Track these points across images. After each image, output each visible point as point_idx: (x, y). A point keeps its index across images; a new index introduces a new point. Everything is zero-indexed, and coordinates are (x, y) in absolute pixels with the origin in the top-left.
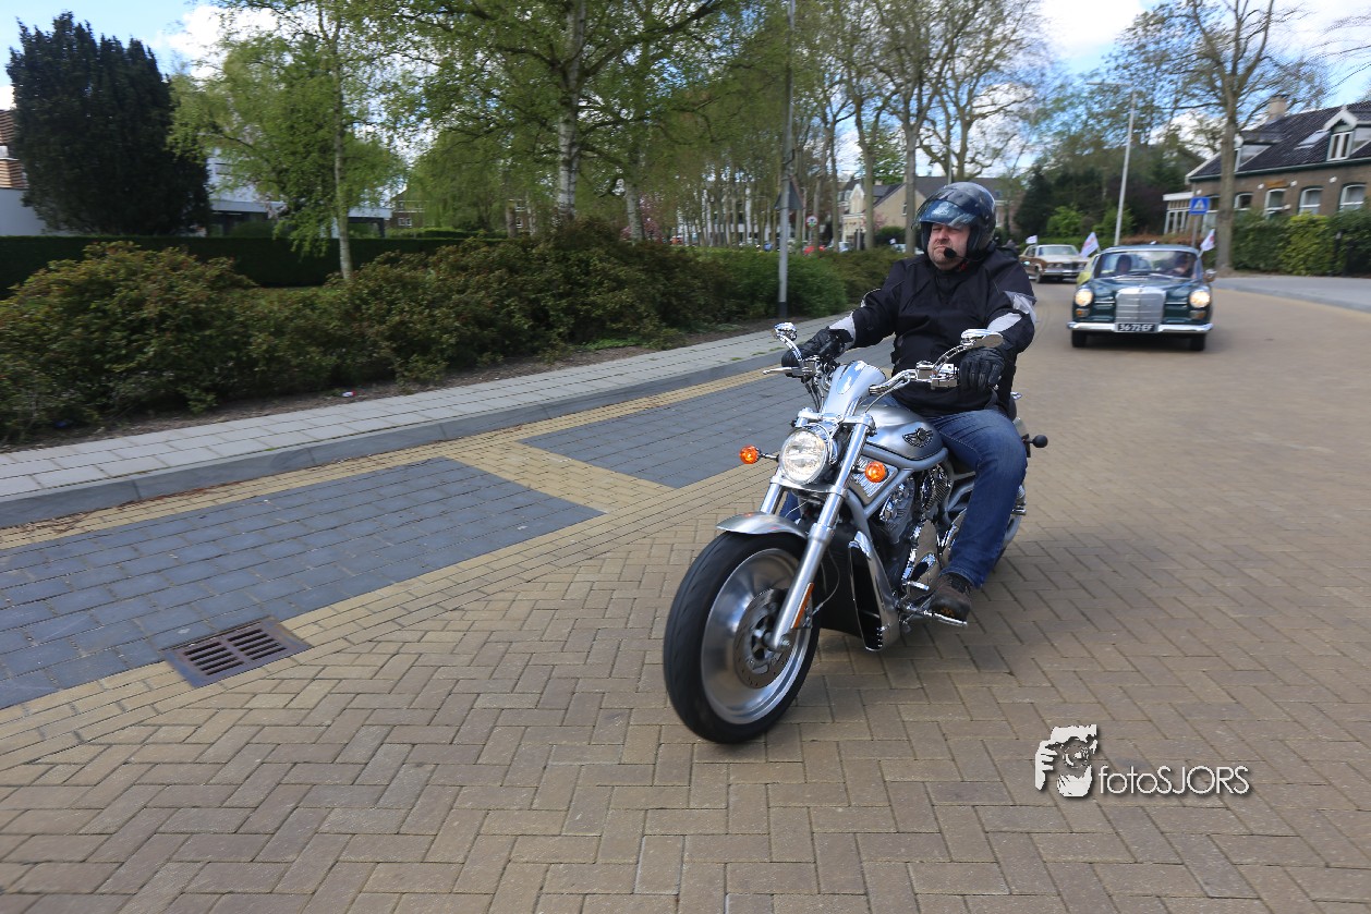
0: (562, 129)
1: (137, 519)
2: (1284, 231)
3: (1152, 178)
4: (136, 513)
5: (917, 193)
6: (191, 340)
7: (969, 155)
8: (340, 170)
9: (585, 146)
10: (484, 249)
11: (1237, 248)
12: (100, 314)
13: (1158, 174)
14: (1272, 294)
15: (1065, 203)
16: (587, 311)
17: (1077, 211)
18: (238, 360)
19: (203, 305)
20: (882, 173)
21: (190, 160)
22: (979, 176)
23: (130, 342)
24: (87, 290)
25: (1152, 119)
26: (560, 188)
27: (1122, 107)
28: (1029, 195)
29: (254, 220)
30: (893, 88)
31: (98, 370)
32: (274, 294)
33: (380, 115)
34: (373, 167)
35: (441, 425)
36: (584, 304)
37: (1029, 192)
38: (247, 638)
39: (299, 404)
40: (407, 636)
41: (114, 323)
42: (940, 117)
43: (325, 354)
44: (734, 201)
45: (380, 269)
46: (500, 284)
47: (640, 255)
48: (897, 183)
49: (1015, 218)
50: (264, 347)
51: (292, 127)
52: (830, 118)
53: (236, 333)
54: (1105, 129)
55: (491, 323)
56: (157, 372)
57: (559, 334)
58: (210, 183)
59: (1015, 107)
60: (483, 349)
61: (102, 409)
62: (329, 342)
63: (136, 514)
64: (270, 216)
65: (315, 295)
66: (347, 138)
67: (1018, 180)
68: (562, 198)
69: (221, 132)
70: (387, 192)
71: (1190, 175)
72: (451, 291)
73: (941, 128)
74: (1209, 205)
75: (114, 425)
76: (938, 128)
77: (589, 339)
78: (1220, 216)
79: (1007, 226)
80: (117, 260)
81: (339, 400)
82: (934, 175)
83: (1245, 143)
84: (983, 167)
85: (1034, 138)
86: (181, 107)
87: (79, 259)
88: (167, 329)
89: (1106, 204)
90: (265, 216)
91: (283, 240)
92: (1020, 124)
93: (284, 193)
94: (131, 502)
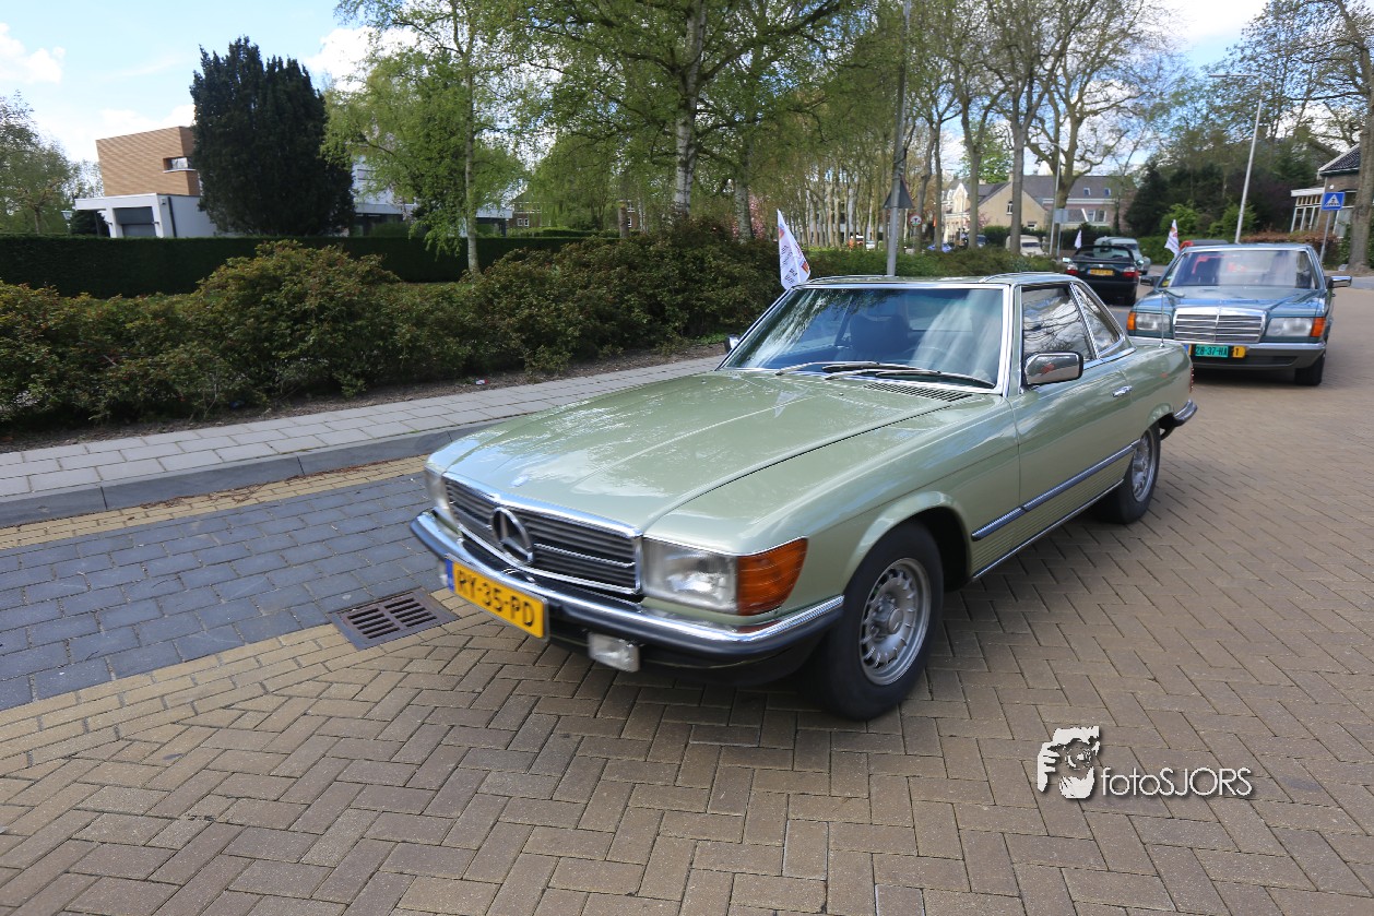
0: (680, 131)
1: (301, 493)
3: (1279, 173)
4: (299, 487)
5: (1023, 190)
6: (345, 330)
7: (1078, 152)
8: (470, 173)
9: (700, 148)
10: (607, 246)
12: (269, 306)
13: (1284, 169)
15: (1183, 201)
16: (700, 306)
17: (1194, 208)
18: (384, 349)
19: (356, 298)
20: (987, 174)
21: (338, 167)
22: (1089, 174)
23: (293, 331)
24: (258, 284)
25: (1280, 111)
26: (677, 189)
27: (1248, 100)
28: (1142, 193)
30: (1002, 86)
31: (266, 357)
32: (417, 288)
33: (508, 122)
34: (499, 170)
36: (698, 299)
37: (1141, 190)
38: (400, 607)
39: (438, 390)
41: (281, 314)
43: (460, 344)
44: (836, 201)
45: (512, 265)
46: (621, 279)
47: (752, 253)
48: (1003, 182)
49: (1125, 217)
50: (408, 337)
51: (428, 135)
52: (936, 118)
53: (383, 324)
54: (1227, 124)
55: (611, 317)
56: (315, 360)
57: (675, 328)
58: (354, 188)
59: (1129, 104)
60: (603, 342)
61: (269, 391)
62: (464, 333)
63: (301, 488)
64: (405, 218)
65: (452, 289)
66: (476, 144)
67: (1130, 179)
68: (678, 198)
69: (366, 141)
70: (508, 194)
71: (1321, 169)
72: (574, 286)
73: (1049, 125)
74: (1344, 200)
75: (278, 406)
76: (1047, 126)
77: (702, 333)
78: (1355, 212)
79: (1117, 225)
80: (283, 257)
81: (472, 388)
82: (1040, 173)
84: (1092, 164)
85: (1149, 135)
86: (332, 119)
87: (252, 256)
88: (325, 320)
89: (1227, 201)
90: (400, 217)
91: (418, 241)
92: (1134, 121)
93: (419, 197)
94: (296, 477)
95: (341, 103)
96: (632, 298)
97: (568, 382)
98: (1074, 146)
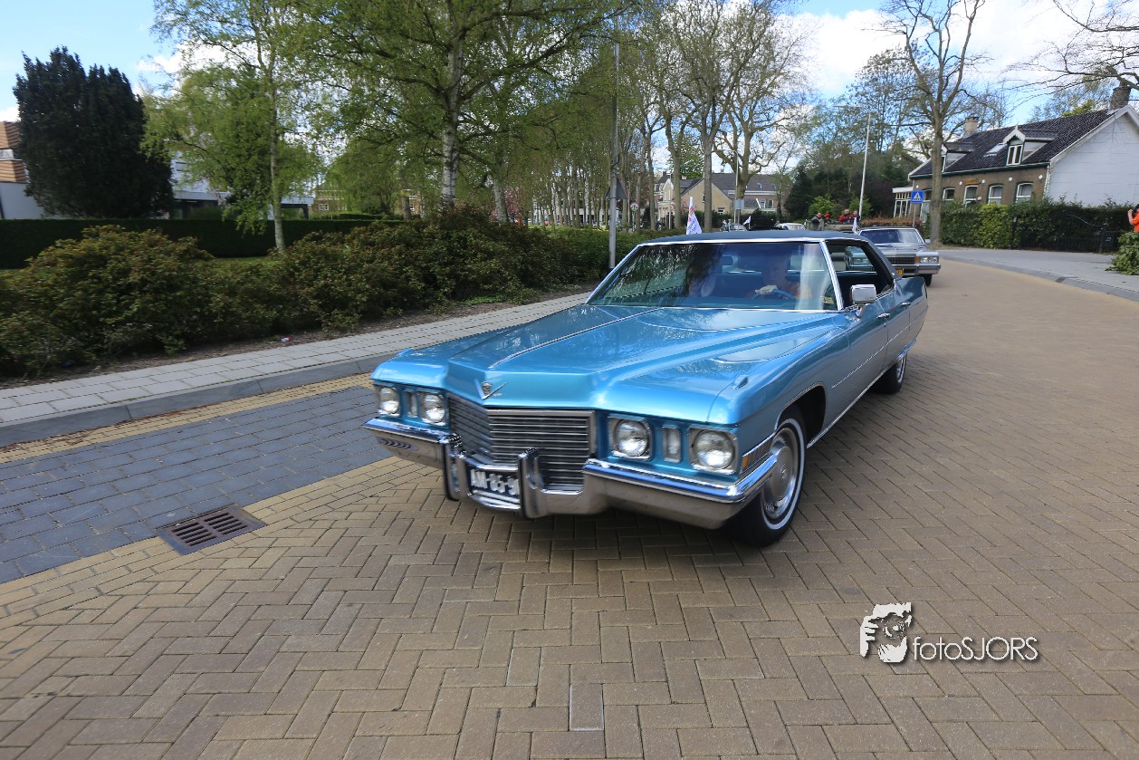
0: (446, 139)
1: (130, 434)
2: (977, 216)
3: (884, 176)
4: (126, 430)
5: (713, 185)
6: (166, 299)
7: (751, 157)
8: (274, 168)
9: (462, 150)
10: (387, 229)
11: (945, 228)
12: (95, 280)
13: (888, 173)
14: (968, 262)
15: (822, 194)
16: (465, 275)
17: (831, 199)
18: (201, 315)
19: (175, 273)
20: (688, 172)
21: (158, 161)
22: (759, 173)
23: (119, 301)
24: (85, 262)
25: (884, 132)
26: (445, 184)
27: (861, 124)
28: (795, 188)
29: (207, 206)
30: (693, 107)
31: (94, 322)
32: (228, 263)
33: (306, 127)
34: (300, 166)
35: (357, 362)
36: (463, 270)
37: (795, 186)
38: (217, 519)
39: (248, 347)
40: (336, 515)
41: (107, 287)
42: (729, 129)
43: (267, 308)
44: (576, 191)
45: (310, 244)
46: (400, 255)
47: (504, 233)
48: (698, 179)
49: (785, 205)
50: (222, 304)
51: (238, 136)
52: (647, 130)
53: (199, 294)
54: (850, 139)
55: (393, 285)
56: (140, 324)
57: (445, 293)
58: (173, 178)
59: (784, 123)
60: (387, 305)
61: (98, 352)
62: (270, 300)
63: (130, 430)
64: (219, 204)
65: (258, 265)
66: (279, 144)
67: (787, 177)
68: (445, 191)
69: (182, 139)
70: (310, 184)
71: (911, 174)
72: (362, 261)
74: (925, 197)
75: (107, 364)
77: (467, 297)
78: (932, 204)
79: (779, 211)
80: (108, 239)
81: (279, 343)
82: (725, 172)
83: (949, 151)
84: (761, 166)
86: (151, 119)
87: (79, 238)
88: (148, 291)
89: (851, 195)
90: (215, 203)
91: (230, 222)
92: (788, 135)
93: (231, 186)
94: (125, 422)
95: (158, 107)
96: (409, 270)
97: (357, 338)
98: (747, 152)
